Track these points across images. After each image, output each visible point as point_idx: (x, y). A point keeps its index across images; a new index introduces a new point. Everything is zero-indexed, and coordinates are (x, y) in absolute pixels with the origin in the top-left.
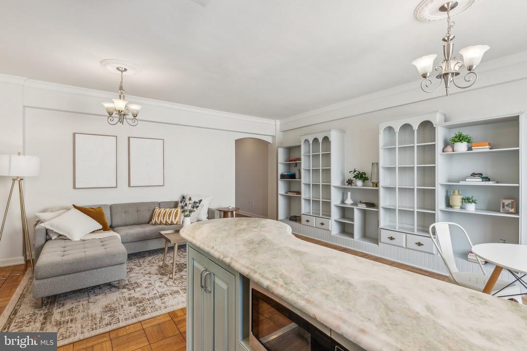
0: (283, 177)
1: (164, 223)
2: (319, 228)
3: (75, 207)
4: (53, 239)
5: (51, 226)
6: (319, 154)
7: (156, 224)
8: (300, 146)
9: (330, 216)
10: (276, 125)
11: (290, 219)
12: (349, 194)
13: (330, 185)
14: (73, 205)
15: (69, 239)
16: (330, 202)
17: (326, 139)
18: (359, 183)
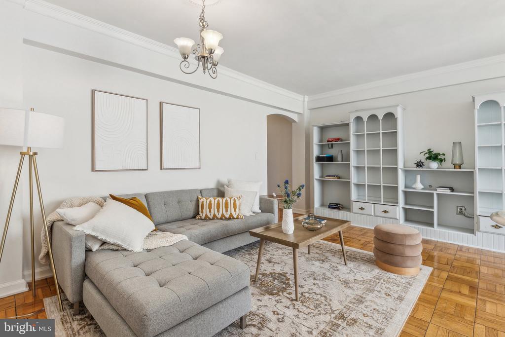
0: (319, 159)
1: (219, 216)
2: (382, 217)
3: (114, 198)
4: (94, 250)
5: (93, 230)
6: (379, 133)
7: (207, 219)
8: (348, 125)
9: (397, 203)
10: (304, 101)
11: (329, 207)
12: (419, 177)
13: (397, 168)
14: (110, 195)
15: (126, 250)
16: (397, 187)
17: (390, 116)
18: (434, 165)
